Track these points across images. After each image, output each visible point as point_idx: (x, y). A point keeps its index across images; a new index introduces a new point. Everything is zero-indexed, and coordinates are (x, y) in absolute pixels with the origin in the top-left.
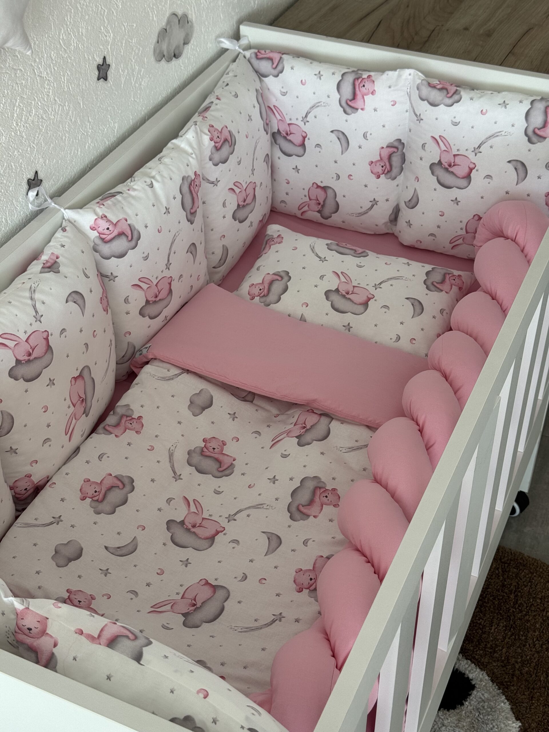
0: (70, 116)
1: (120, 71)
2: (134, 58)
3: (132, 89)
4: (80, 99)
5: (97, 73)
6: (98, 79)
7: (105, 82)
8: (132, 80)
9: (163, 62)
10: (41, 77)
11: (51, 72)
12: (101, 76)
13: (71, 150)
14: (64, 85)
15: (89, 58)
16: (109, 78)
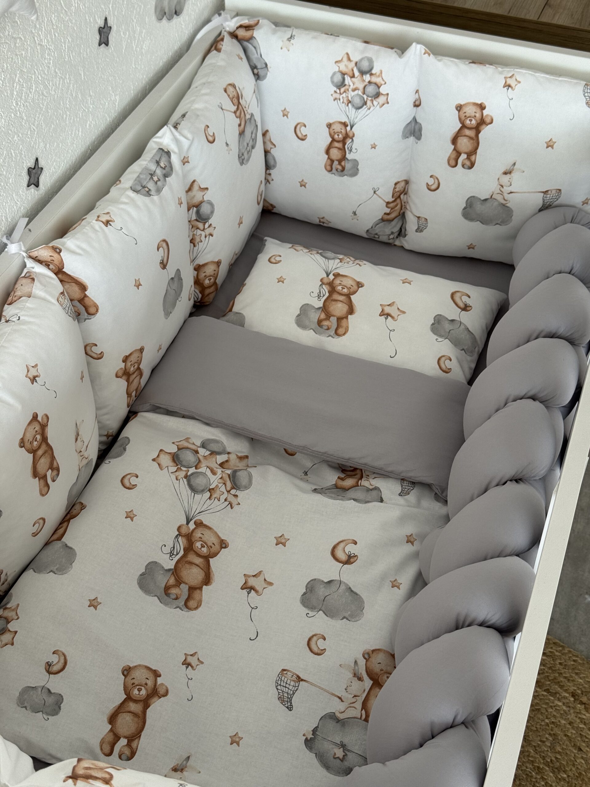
0: (71, 90)
1: (122, 33)
2: (135, 18)
3: (133, 54)
4: (81, 70)
5: (98, 37)
6: (100, 45)
7: (107, 47)
8: (134, 44)
9: (164, 21)
10: (41, 45)
11: (52, 39)
12: (102, 41)
13: (72, 130)
14: (65, 54)
15: (90, 20)
16: (110, 42)
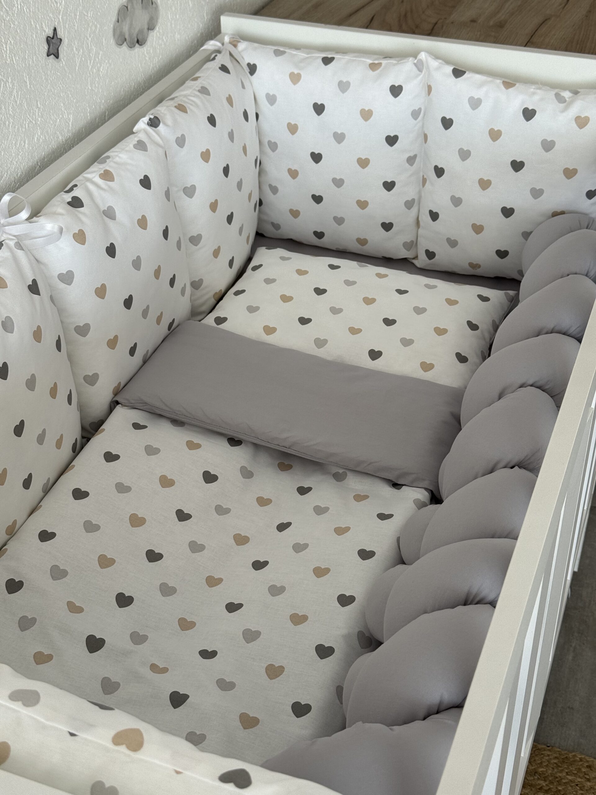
0: (14, 96)
1: (75, 49)
2: (90, 36)
3: (89, 75)
4: (26, 77)
5: (46, 47)
6: (48, 55)
7: (57, 60)
8: (89, 63)
9: (125, 47)
12: (51, 52)
13: (17, 140)
15: (36, 26)
16: (61, 55)
